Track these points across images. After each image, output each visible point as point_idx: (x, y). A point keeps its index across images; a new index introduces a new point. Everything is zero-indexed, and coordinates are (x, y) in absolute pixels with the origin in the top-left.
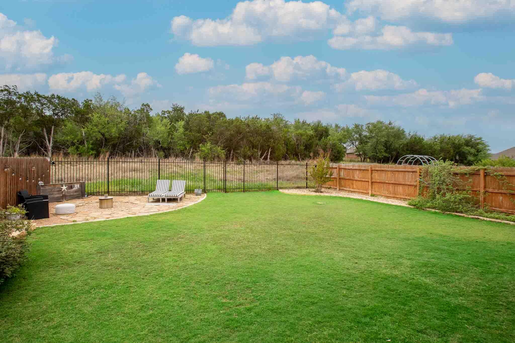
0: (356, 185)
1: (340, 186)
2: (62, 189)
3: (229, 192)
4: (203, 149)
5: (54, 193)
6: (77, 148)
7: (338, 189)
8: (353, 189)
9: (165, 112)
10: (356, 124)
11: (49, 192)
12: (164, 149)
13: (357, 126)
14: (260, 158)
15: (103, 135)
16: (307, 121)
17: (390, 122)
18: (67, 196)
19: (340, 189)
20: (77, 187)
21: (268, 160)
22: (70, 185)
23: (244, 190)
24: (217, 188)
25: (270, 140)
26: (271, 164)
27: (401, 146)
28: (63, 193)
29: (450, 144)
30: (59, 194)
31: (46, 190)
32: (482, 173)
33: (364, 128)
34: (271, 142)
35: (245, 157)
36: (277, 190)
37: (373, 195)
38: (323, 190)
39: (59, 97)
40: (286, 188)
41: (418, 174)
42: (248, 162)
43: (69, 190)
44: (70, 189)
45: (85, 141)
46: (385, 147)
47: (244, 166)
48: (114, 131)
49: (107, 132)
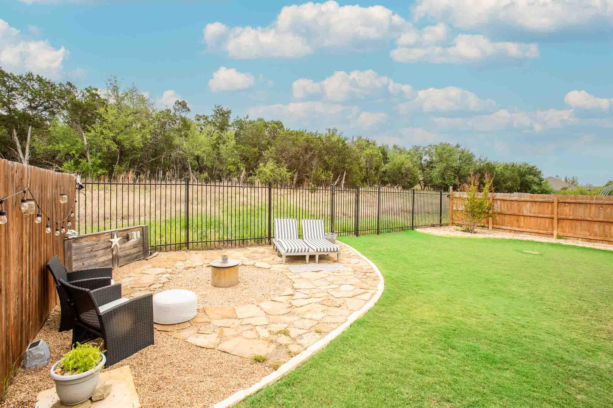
0: (524, 223)
1: (493, 224)
2: (112, 243)
3: (360, 235)
5: (97, 253)
6: (77, 163)
7: (490, 227)
8: (519, 227)
11: (88, 252)
14: (333, 183)
15: (118, 143)
18: (120, 257)
19: (493, 228)
20: (136, 236)
21: (343, 186)
22: (125, 234)
23: (378, 231)
28: (114, 253)
30: (105, 255)
31: (83, 248)
34: (347, 163)
36: (413, 229)
37: (559, 237)
39: (40, 80)
40: (426, 226)
43: (123, 245)
44: (124, 242)
45: (88, 153)
48: (138, 140)
49: (128, 139)
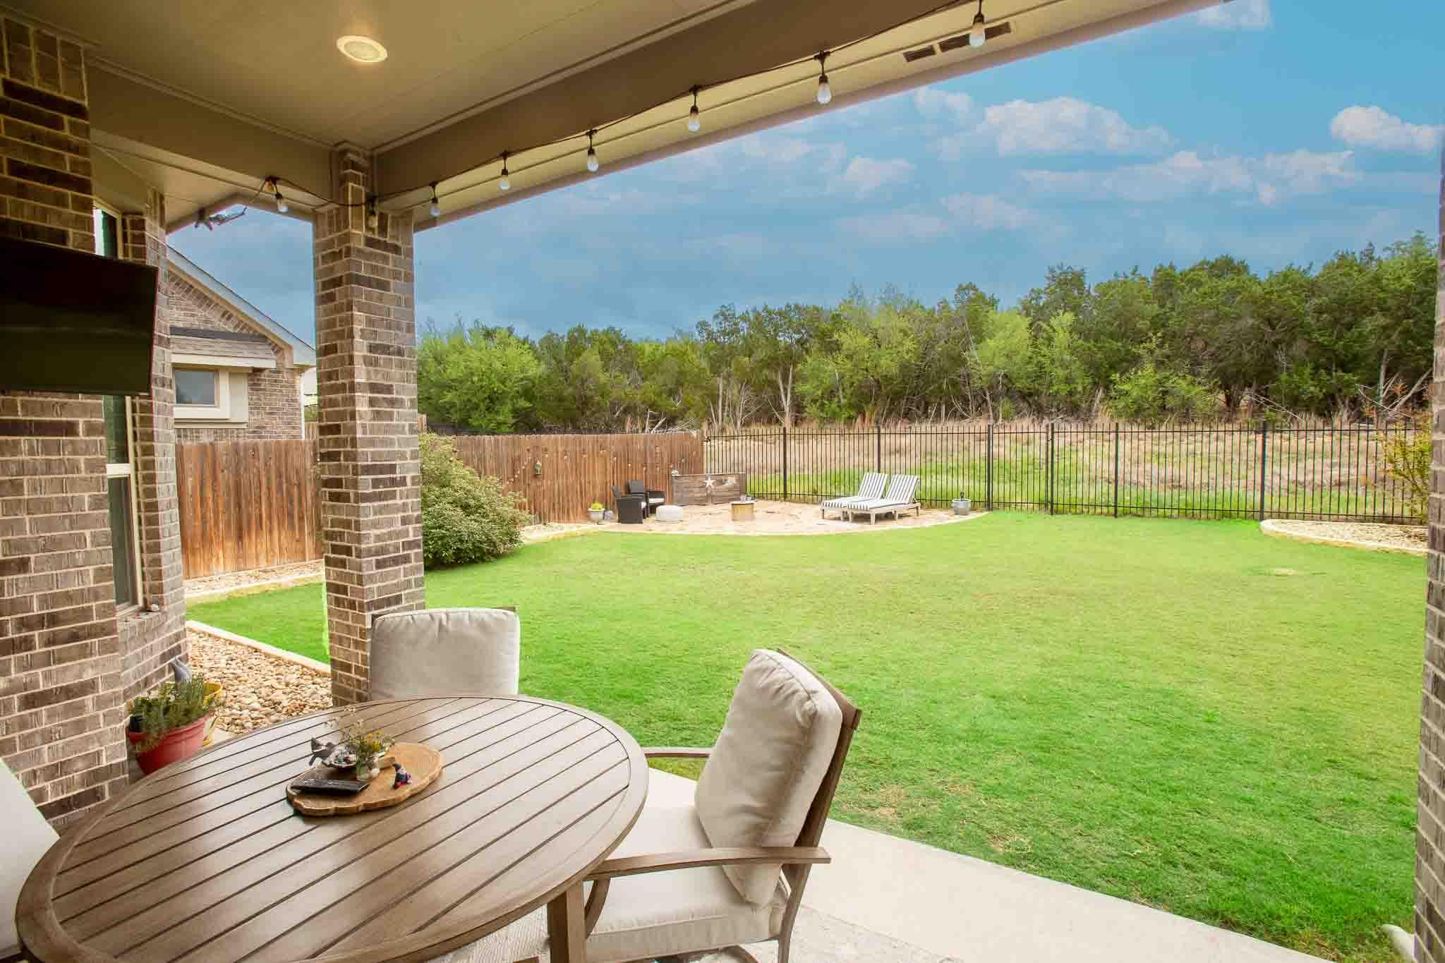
2: (706, 484)
3: (1063, 513)
4: (1126, 387)
9: (1039, 292)
12: (1026, 396)
14: (1390, 400)
18: (714, 496)
20: (731, 481)
22: (719, 478)
23: (1116, 511)
24: (1037, 500)
28: (708, 492)
30: (700, 492)
36: (1259, 519)
42: (1312, 420)
44: (719, 485)
47: (1264, 437)
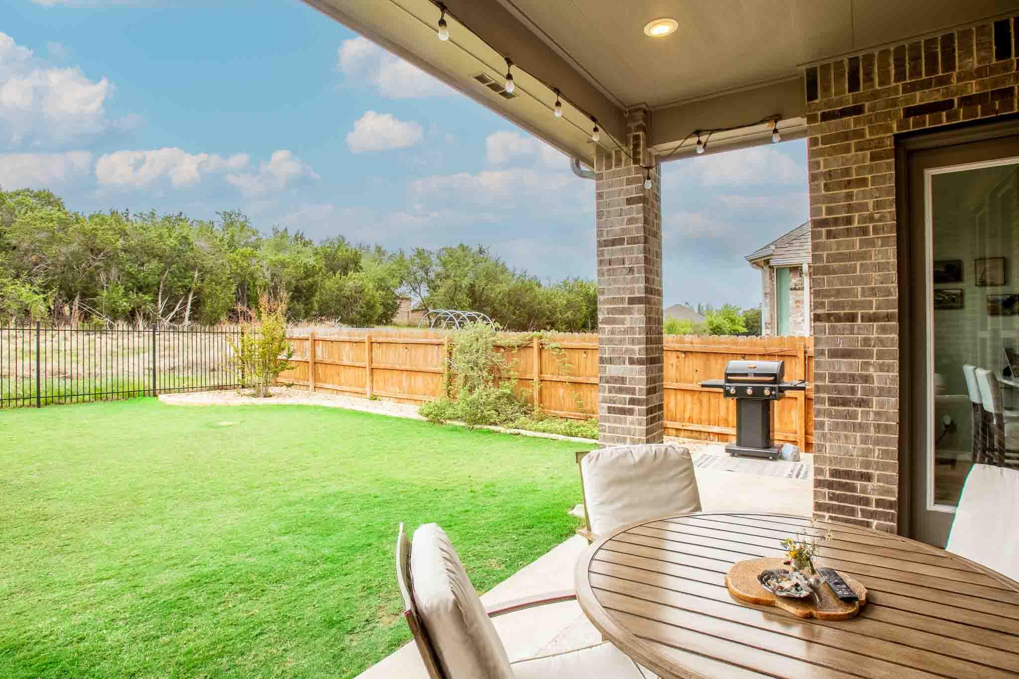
0: (344, 377)
1: (315, 381)
7: (311, 387)
8: (339, 384)
10: (417, 249)
13: (420, 253)
14: (164, 315)
16: (305, 235)
17: (480, 248)
19: (315, 387)
21: (187, 322)
25: (191, 273)
26: (192, 331)
27: (500, 297)
29: (582, 294)
32: (535, 344)
33: (434, 258)
34: (192, 277)
35: (114, 314)
36: (155, 395)
37: (373, 399)
38: (272, 390)
40: (181, 390)
41: (446, 348)
46: (470, 298)
